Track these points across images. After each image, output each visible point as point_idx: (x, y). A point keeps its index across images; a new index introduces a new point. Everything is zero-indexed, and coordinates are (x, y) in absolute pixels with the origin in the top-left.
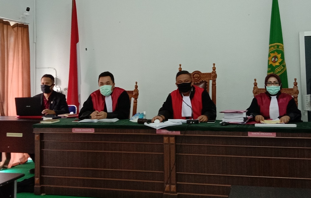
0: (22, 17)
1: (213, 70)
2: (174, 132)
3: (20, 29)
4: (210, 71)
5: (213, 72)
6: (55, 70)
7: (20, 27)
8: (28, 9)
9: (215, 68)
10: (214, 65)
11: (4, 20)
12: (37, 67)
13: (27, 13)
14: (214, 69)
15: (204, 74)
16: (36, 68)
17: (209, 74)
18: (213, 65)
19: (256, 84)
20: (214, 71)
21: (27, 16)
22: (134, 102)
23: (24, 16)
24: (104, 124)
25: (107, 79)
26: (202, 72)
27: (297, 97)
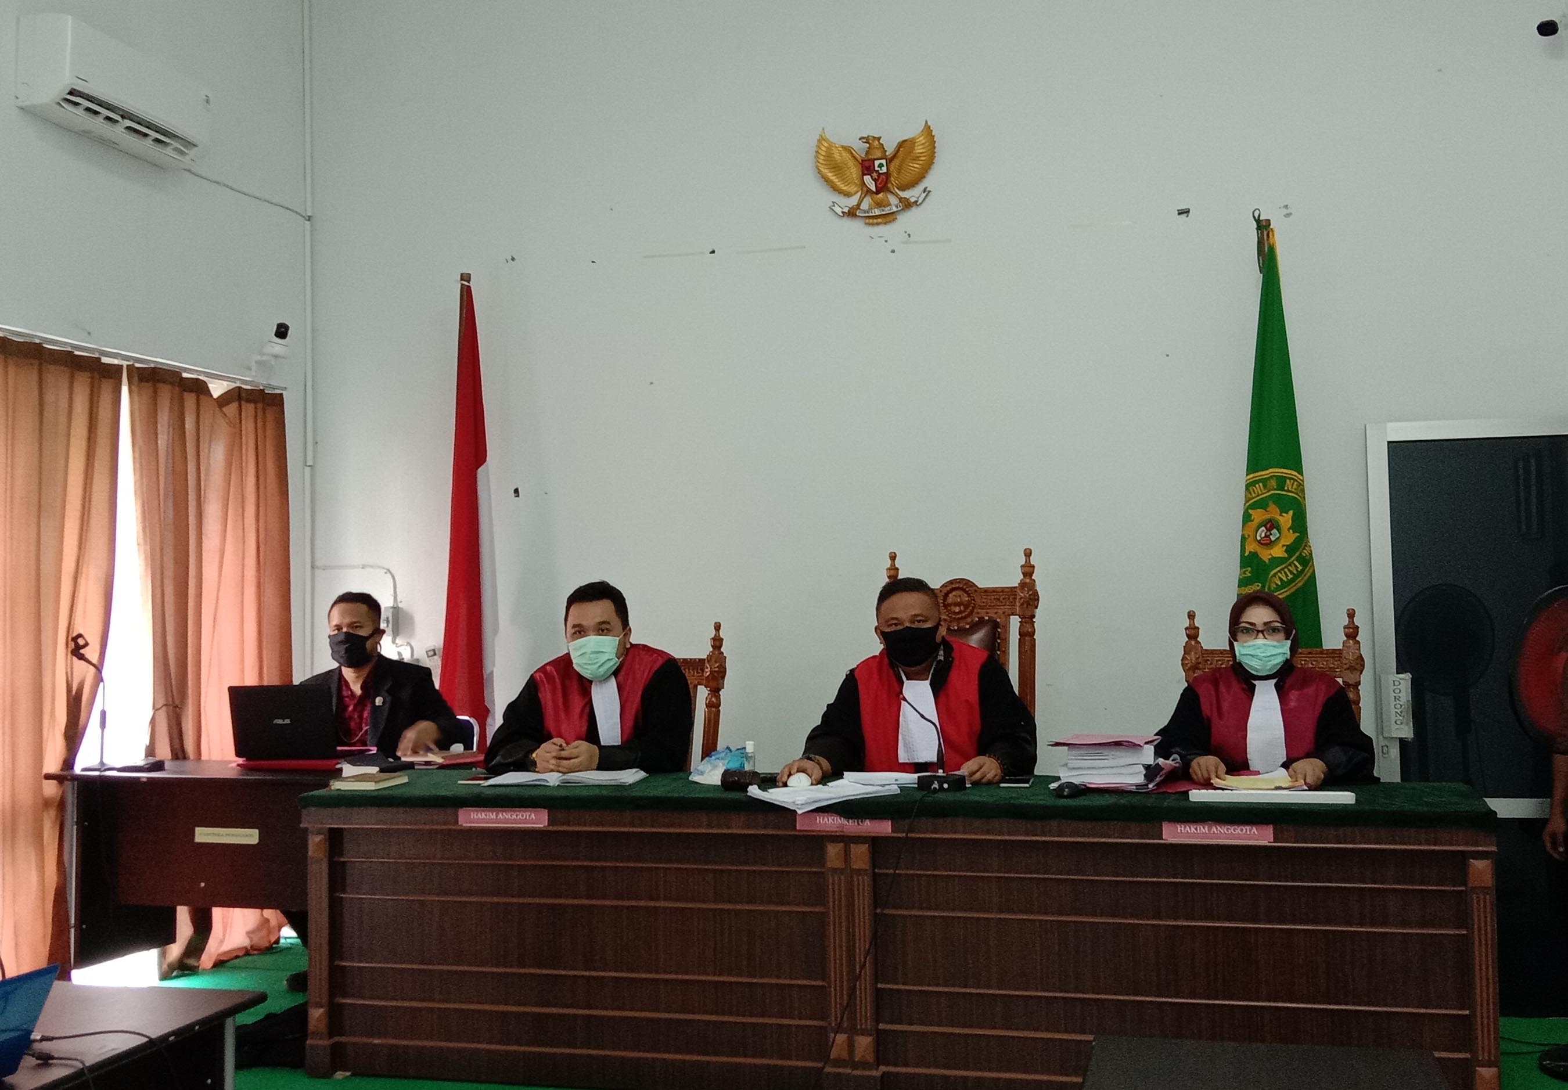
0: (258, 363)
1: (1025, 574)
2: (867, 822)
3: (249, 409)
4: (1013, 579)
5: (1022, 585)
6: (389, 575)
7: (248, 401)
8: (282, 332)
9: (1033, 567)
10: (1028, 554)
11: (185, 375)
12: (318, 563)
13: (278, 346)
14: (1028, 570)
15: (986, 591)
16: (313, 567)
17: (1009, 593)
18: (1025, 555)
19: (1193, 633)
20: (1028, 581)
21: (276, 357)
22: (709, 705)
23: (264, 358)
24: (584, 793)
25: (599, 610)
26: (982, 583)
27: (1359, 683)
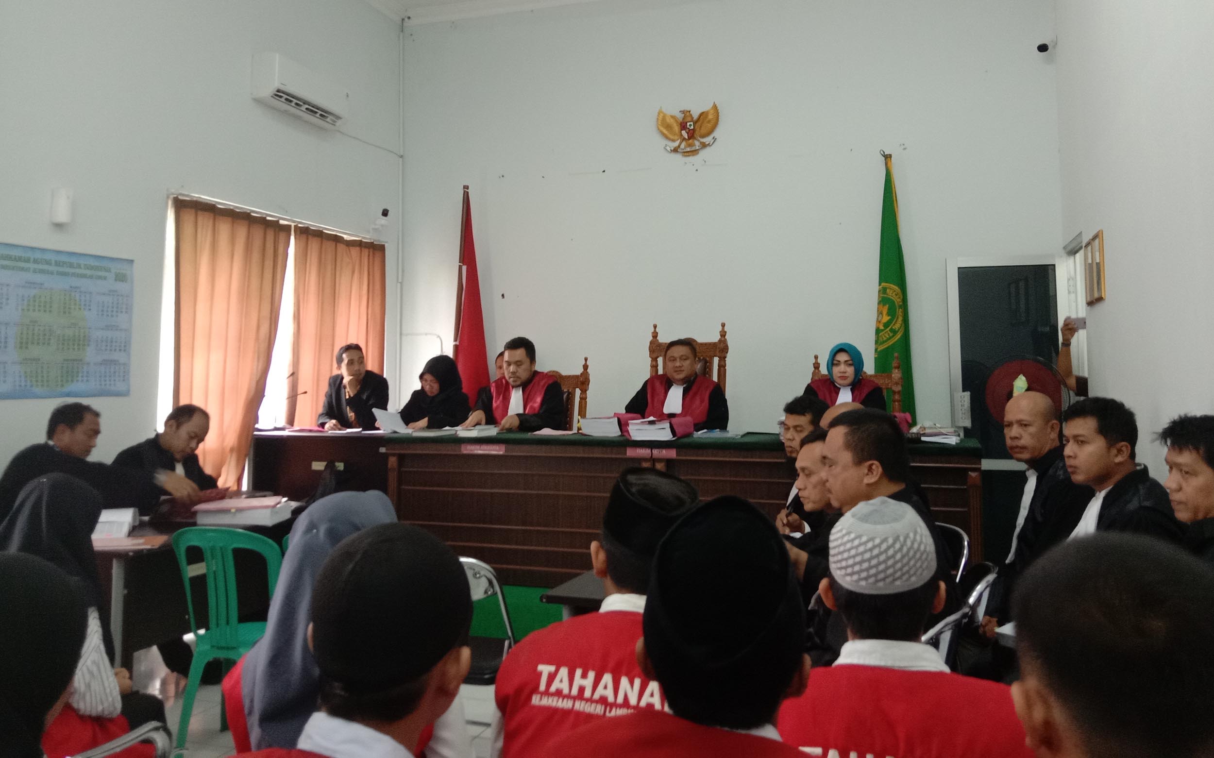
0: (373, 229)
1: (721, 336)
3: (366, 252)
4: (715, 338)
5: (720, 341)
6: (439, 338)
7: (366, 247)
8: (385, 213)
9: (726, 332)
10: (723, 325)
12: (404, 332)
13: (383, 220)
14: (723, 334)
15: (702, 344)
16: (401, 334)
17: (713, 345)
20: (723, 339)
21: (382, 226)
22: (581, 398)
23: (377, 227)
